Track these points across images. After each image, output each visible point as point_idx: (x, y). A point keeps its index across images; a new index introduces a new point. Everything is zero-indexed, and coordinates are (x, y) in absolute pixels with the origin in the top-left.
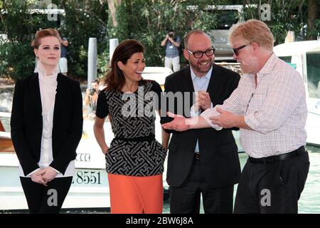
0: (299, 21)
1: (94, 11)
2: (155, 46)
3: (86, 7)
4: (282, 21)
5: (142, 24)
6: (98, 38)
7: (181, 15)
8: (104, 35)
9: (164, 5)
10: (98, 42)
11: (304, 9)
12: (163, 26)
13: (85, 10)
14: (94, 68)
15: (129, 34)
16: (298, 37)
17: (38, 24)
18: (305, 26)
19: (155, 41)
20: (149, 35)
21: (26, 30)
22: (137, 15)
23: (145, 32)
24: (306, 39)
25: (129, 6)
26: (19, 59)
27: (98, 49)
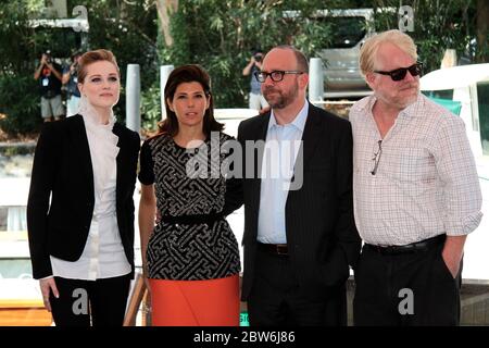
0: (464, 34)
1: (135, 21)
2: (233, 76)
3: (122, 15)
4: (436, 32)
5: (212, 42)
6: (141, 65)
7: (274, 25)
8: (152, 59)
9: (247, 11)
10: (142, 71)
11: (472, 13)
12: (246, 45)
13: (120, 21)
14: (136, 112)
15: (192, 58)
16: (462, 59)
17: (45, 43)
18: (474, 41)
19: (232, 68)
20: (223, 58)
21: (27, 54)
22: (204, 28)
23: (216, 54)
24: (475, 61)
25: (191, 13)
26: (15, 100)
27: (142, 83)
